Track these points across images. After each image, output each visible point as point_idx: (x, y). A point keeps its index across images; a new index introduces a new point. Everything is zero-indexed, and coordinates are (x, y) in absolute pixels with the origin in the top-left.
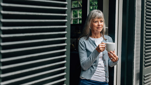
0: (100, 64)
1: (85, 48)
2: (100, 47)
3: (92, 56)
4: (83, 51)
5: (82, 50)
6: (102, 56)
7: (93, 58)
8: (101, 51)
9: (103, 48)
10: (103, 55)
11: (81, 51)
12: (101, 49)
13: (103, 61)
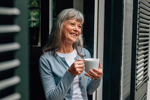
0: (76, 94)
1: (50, 71)
2: (76, 66)
3: (63, 83)
4: (48, 76)
5: (46, 75)
6: (78, 81)
7: (66, 86)
8: (77, 73)
9: (80, 68)
10: (80, 79)
11: (45, 77)
12: (78, 70)
13: (80, 89)
